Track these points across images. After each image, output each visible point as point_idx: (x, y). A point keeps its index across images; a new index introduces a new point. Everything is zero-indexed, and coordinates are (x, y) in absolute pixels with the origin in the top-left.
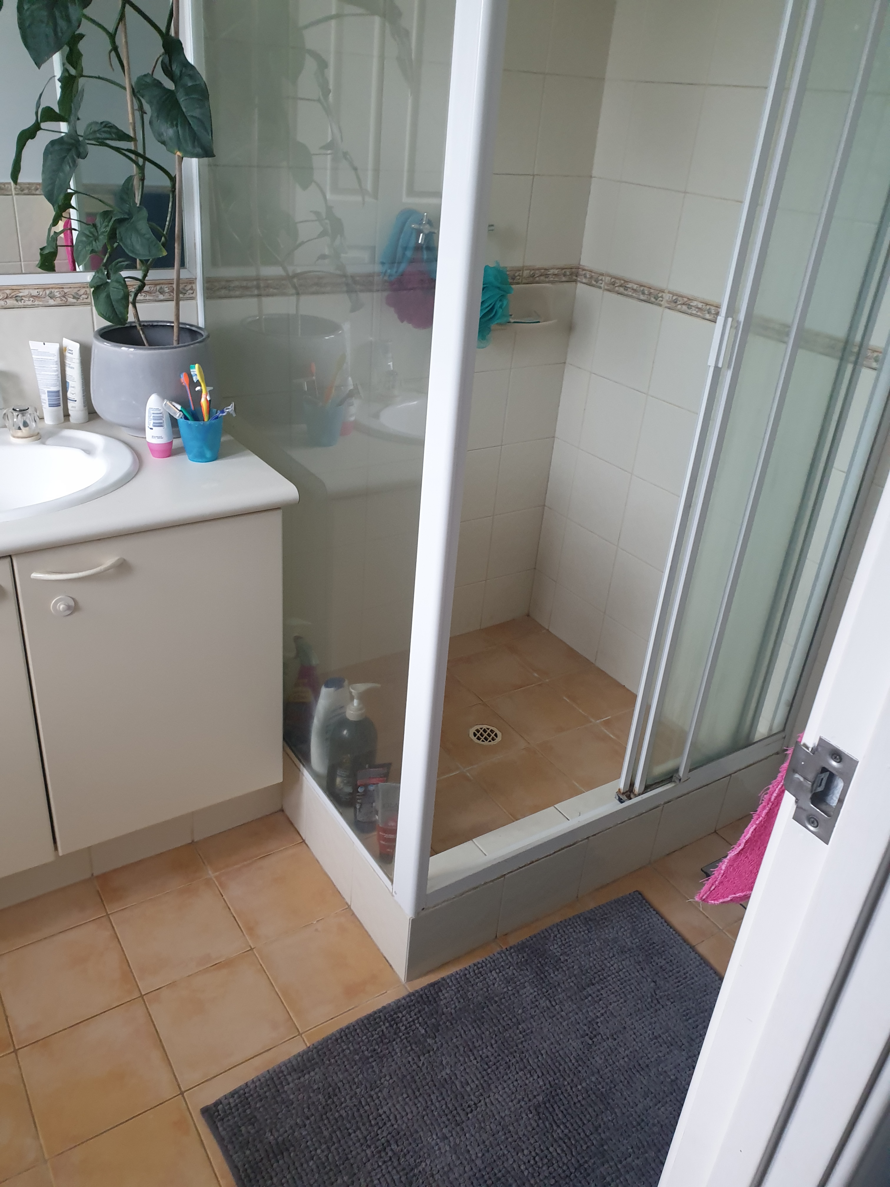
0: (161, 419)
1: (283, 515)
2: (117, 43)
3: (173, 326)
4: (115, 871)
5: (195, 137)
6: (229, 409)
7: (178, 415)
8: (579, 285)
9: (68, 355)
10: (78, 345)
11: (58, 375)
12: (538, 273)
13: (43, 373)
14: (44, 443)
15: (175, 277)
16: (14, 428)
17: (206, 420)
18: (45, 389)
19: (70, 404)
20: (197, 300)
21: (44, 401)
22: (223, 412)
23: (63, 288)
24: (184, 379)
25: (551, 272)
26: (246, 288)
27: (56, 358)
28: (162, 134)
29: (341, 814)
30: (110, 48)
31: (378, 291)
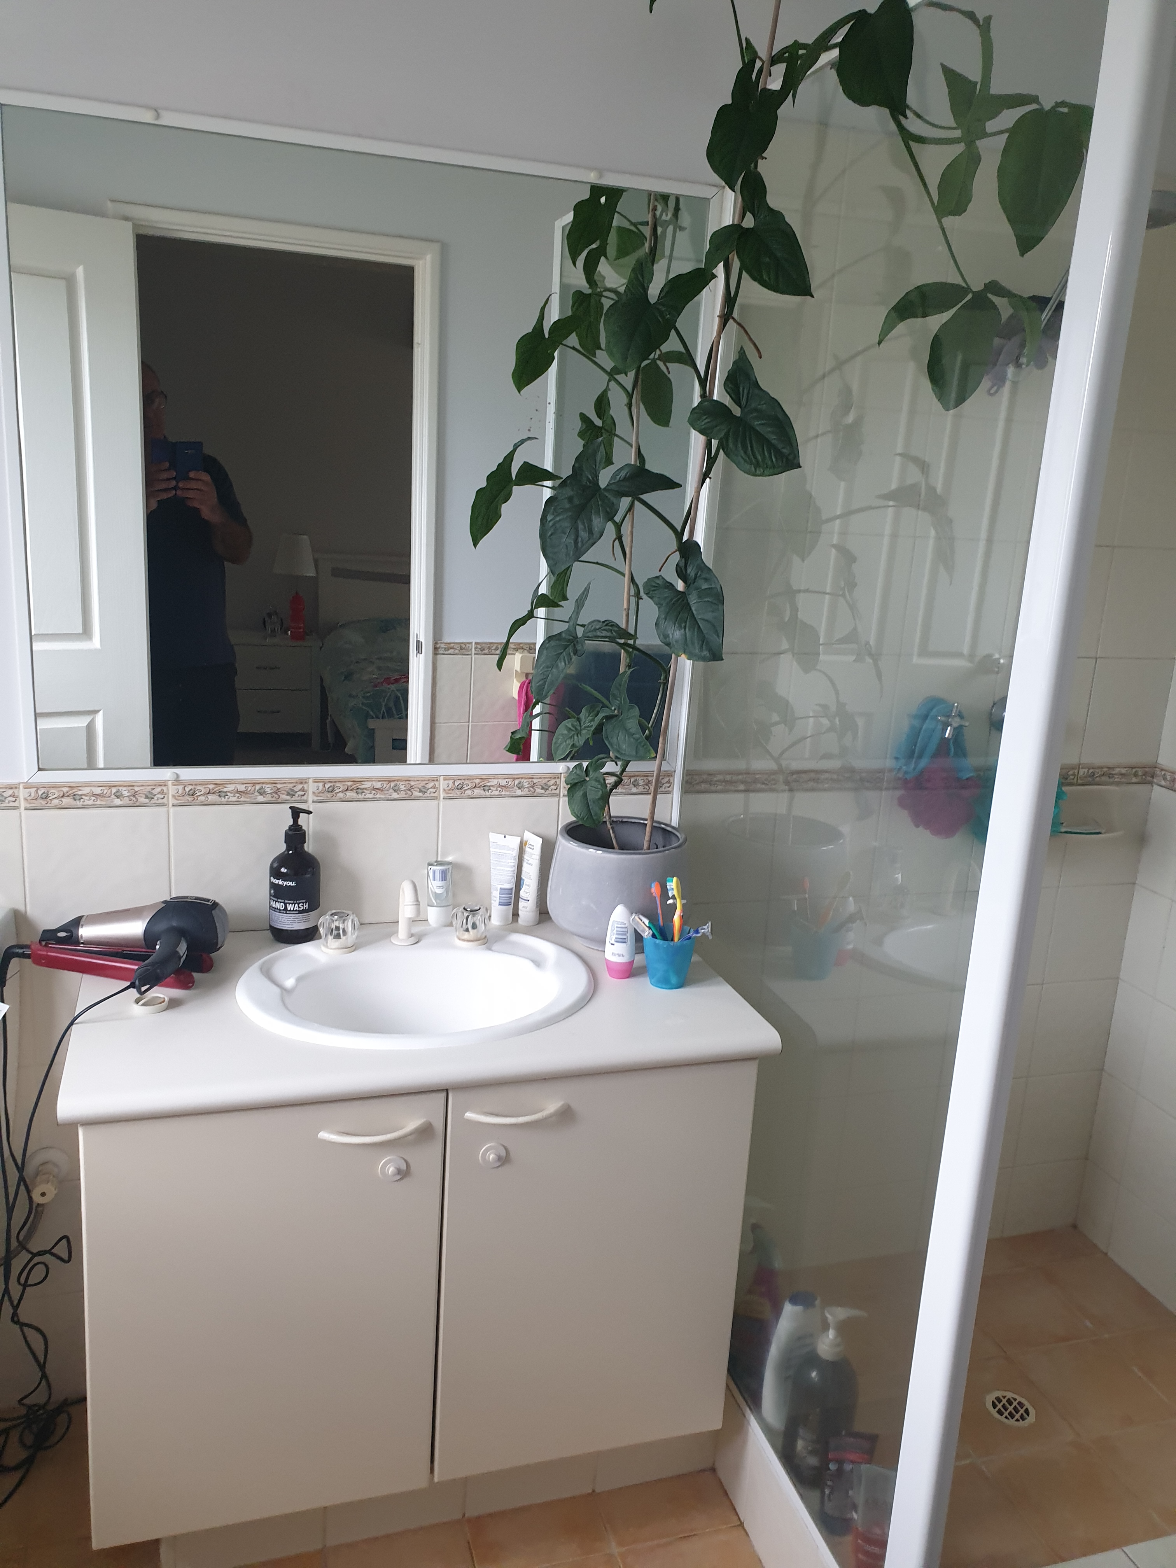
0: (625, 935)
1: (759, 1067)
2: (622, 531)
3: (646, 824)
4: (491, 1515)
5: (703, 641)
6: (704, 929)
7: (646, 933)
8: (1155, 787)
9: (527, 849)
10: (541, 840)
11: (514, 871)
12: (1099, 772)
13: (498, 868)
14: (490, 949)
15: (655, 769)
16: (462, 929)
17: (676, 939)
18: (497, 886)
19: (522, 904)
20: (673, 795)
21: (495, 899)
22: (697, 932)
23: (533, 778)
24: (655, 889)
25: (1117, 771)
26: (731, 782)
27: (515, 853)
28: (668, 636)
29: (802, 1497)
30: (615, 536)
31: (887, 789)
